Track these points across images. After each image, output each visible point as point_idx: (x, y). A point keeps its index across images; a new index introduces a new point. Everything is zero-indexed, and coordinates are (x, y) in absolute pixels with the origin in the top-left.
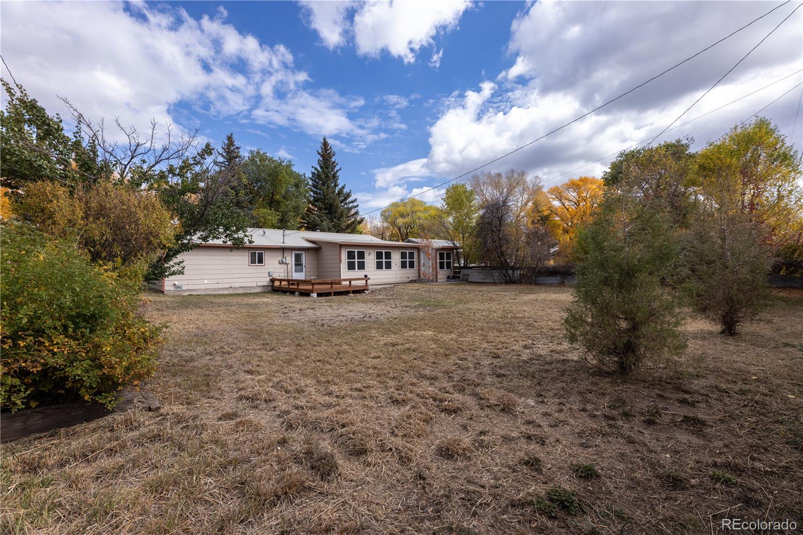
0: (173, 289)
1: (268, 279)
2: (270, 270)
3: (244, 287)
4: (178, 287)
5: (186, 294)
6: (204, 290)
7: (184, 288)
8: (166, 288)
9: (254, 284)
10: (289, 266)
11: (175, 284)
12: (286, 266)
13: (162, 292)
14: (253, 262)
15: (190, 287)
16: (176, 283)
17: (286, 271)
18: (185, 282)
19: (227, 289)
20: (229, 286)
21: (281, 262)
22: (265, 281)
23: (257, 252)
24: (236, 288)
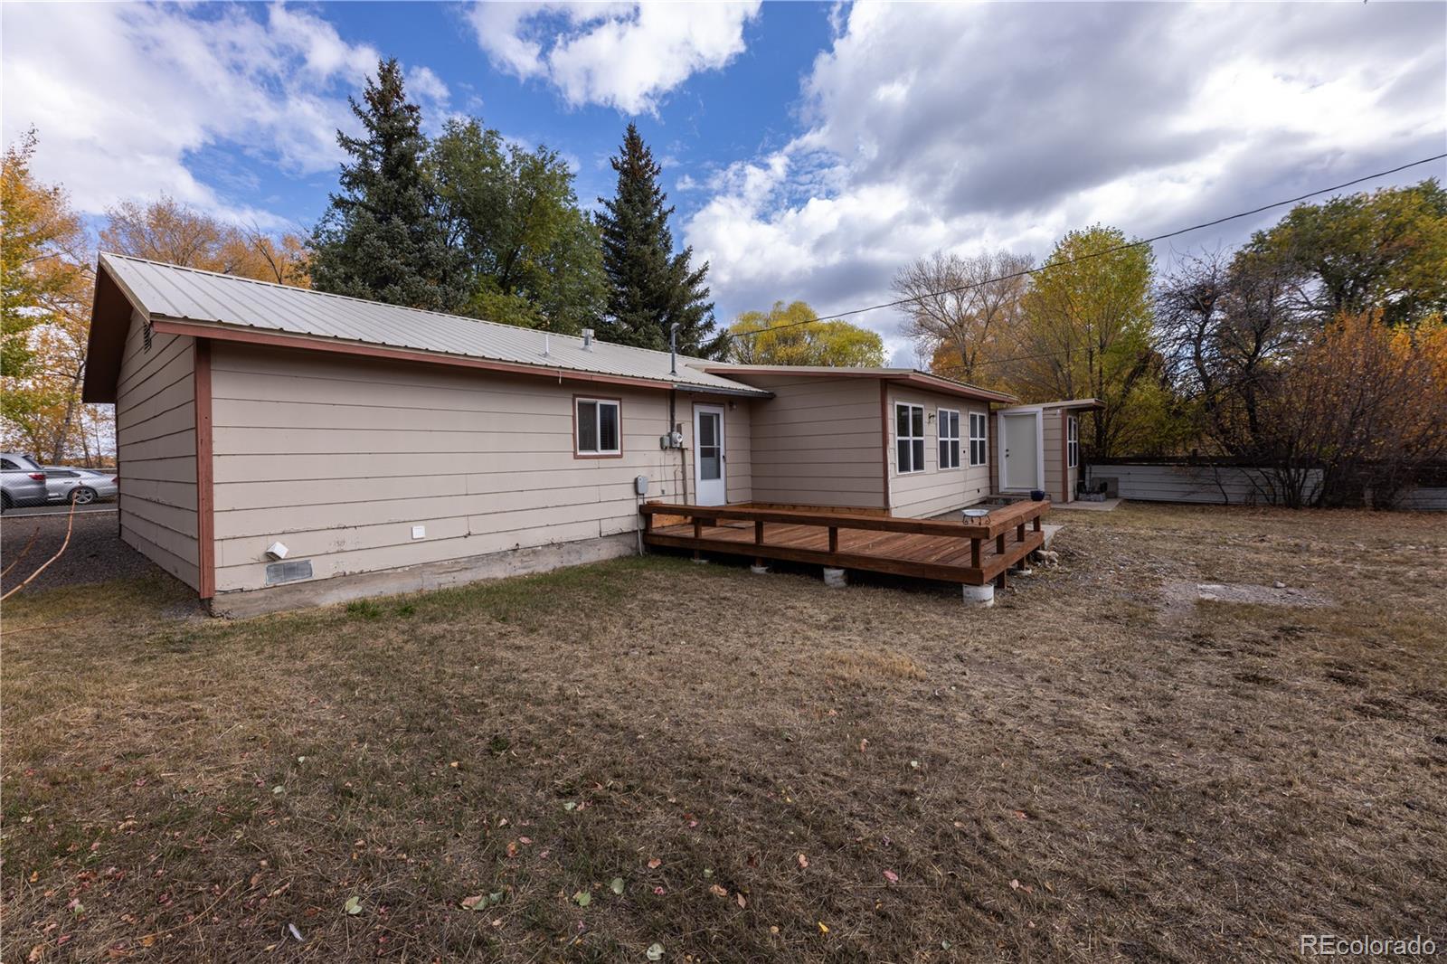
0: (258, 579)
1: (632, 508)
2: (640, 473)
3: (560, 545)
4: (291, 569)
5: (332, 600)
6: (414, 570)
7: (322, 569)
8: (224, 580)
9: (590, 531)
10: (688, 455)
11: (272, 557)
12: (678, 455)
13: (203, 604)
14: (586, 442)
15: (350, 564)
16: (281, 550)
17: (680, 476)
18: (325, 541)
19: (502, 556)
20: (506, 543)
21: (667, 443)
22: (623, 516)
23: (600, 402)
24: (533, 551)
